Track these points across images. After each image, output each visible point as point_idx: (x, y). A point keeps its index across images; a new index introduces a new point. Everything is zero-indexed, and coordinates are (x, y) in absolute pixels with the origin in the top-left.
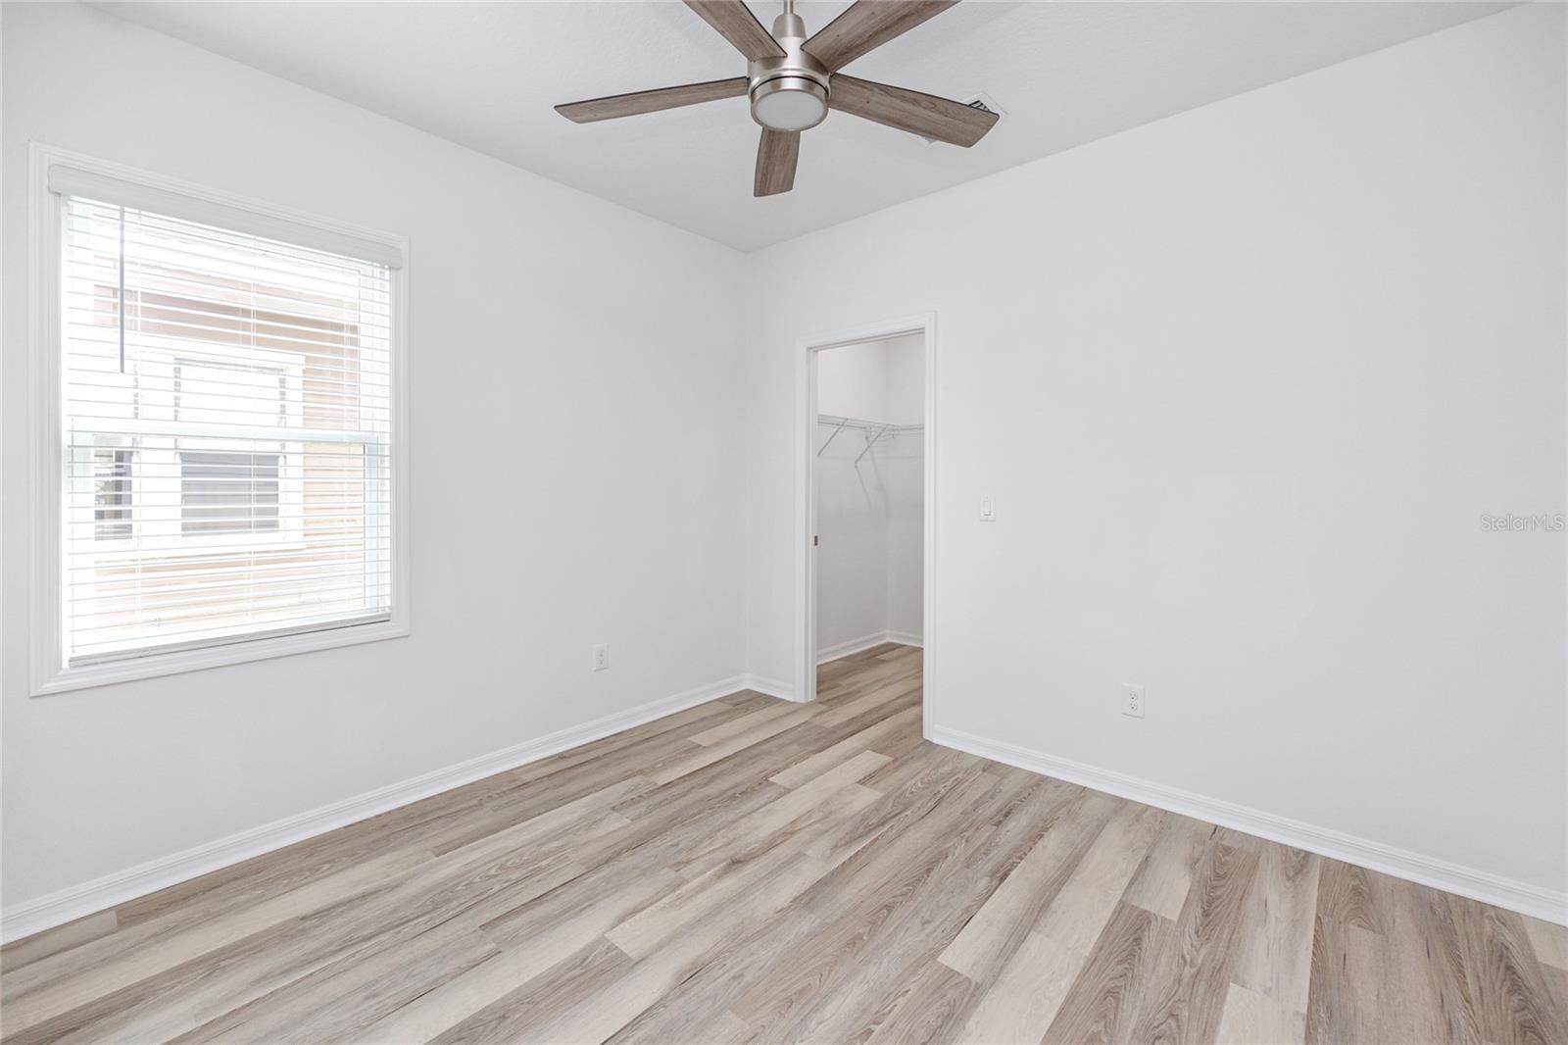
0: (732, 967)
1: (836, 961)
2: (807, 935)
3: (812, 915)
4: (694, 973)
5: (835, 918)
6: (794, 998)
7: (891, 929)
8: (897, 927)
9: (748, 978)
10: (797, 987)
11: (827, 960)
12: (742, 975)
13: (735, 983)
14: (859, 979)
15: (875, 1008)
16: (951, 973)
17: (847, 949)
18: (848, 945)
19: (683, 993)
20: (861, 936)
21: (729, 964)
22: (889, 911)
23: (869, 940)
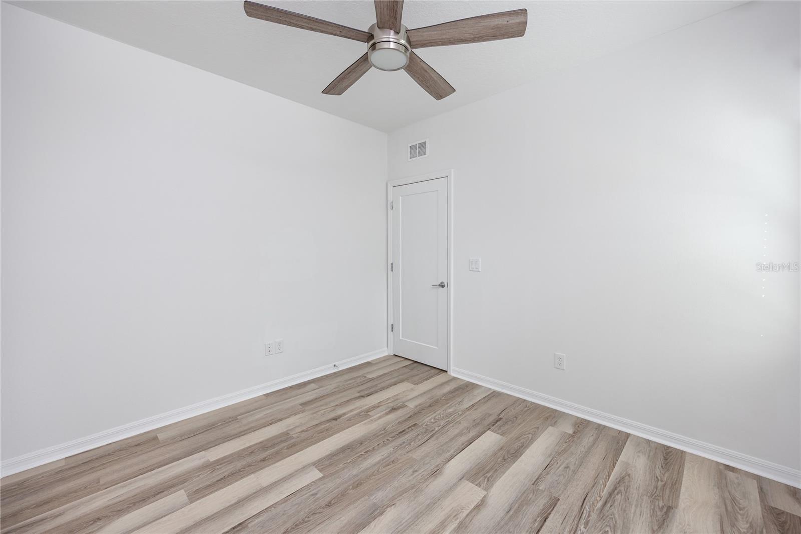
0: (418, 475)
1: (370, 477)
2: (380, 490)
3: (375, 502)
4: (436, 473)
5: (363, 499)
6: (391, 463)
7: (335, 492)
8: (332, 492)
9: (410, 471)
10: (390, 467)
11: (374, 477)
12: (413, 472)
13: (415, 469)
14: (362, 469)
15: (361, 459)
16: (321, 471)
17: (362, 482)
18: (361, 484)
19: (437, 466)
20: (353, 488)
21: (419, 477)
22: (330, 503)
23: (350, 486)
